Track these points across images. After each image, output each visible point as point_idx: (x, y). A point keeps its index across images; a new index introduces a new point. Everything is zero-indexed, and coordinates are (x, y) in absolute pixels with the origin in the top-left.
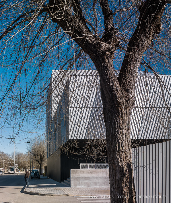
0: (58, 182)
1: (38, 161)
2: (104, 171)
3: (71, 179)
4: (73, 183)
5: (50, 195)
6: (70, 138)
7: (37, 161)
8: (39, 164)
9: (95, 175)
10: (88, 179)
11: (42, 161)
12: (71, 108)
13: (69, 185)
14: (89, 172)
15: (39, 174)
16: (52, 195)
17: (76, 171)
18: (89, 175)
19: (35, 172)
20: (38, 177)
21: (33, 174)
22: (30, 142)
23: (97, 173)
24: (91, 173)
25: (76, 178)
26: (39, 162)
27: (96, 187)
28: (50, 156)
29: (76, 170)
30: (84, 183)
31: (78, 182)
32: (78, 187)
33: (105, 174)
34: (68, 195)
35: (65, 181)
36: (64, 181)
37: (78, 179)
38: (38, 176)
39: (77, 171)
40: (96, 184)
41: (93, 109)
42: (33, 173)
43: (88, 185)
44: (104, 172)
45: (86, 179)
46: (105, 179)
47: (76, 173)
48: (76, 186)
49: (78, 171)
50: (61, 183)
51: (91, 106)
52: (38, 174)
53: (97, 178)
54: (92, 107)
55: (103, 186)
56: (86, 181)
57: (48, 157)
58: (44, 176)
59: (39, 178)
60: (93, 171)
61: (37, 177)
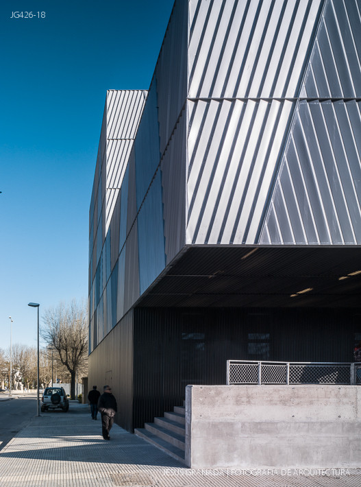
0: (123, 427)
1: (66, 364)
2: (345, 395)
3: (193, 432)
4: (198, 446)
6: (189, 241)
7: (64, 363)
8: (68, 372)
9: (300, 413)
10: (268, 432)
11: (76, 363)
12: (196, 101)
13: (178, 457)
14: (276, 397)
15: (65, 398)
17: (213, 392)
18: (277, 413)
19: (54, 392)
20: (61, 407)
21: (49, 397)
22: (38, 306)
23: (311, 403)
24: (284, 402)
25: (215, 425)
26: (68, 366)
28: (95, 347)
29: (213, 389)
30: (252, 449)
32: (222, 465)
33: (349, 407)
35: (147, 426)
36: (143, 427)
37: (223, 430)
38: (64, 403)
40: (304, 454)
41: (297, 109)
42: (51, 394)
43: (270, 457)
44: (345, 400)
45: (262, 431)
46: (348, 431)
47: (213, 404)
48: (214, 462)
49: (225, 395)
50: (133, 432)
51: (291, 94)
52: (62, 397)
53: (310, 425)
54: (294, 101)
55: (339, 465)
56: (261, 440)
57: (92, 350)
58: (80, 402)
59: (65, 409)
61: (58, 407)
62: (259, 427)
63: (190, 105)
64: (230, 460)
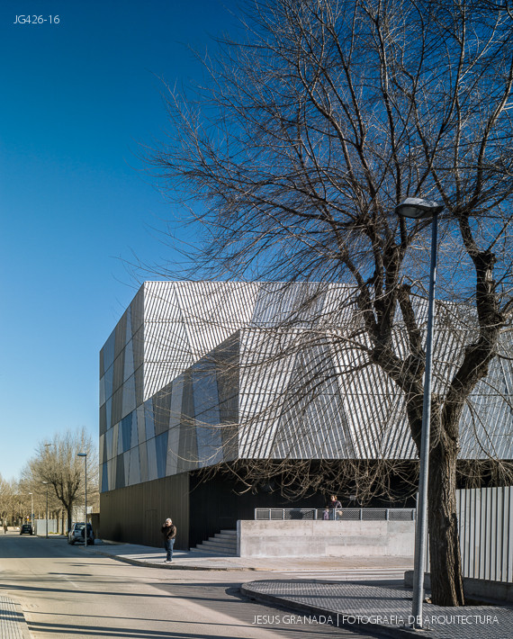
3: (241, 541)
4: (244, 547)
5: (219, 569)
6: (240, 457)
9: (288, 532)
10: (274, 541)
14: (278, 526)
16: (224, 569)
18: (278, 533)
23: (293, 528)
24: (281, 528)
25: (251, 538)
27: (290, 556)
29: (250, 522)
30: (267, 548)
31: (254, 546)
32: (254, 556)
34: (253, 569)
37: (254, 540)
39: (253, 524)
40: (290, 551)
43: (275, 552)
44: (308, 527)
45: (271, 541)
46: (309, 540)
47: (250, 528)
48: (250, 554)
53: (292, 538)
56: (271, 544)
60: (286, 525)
62: (270, 539)
63: (240, 396)
64: (258, 553)
